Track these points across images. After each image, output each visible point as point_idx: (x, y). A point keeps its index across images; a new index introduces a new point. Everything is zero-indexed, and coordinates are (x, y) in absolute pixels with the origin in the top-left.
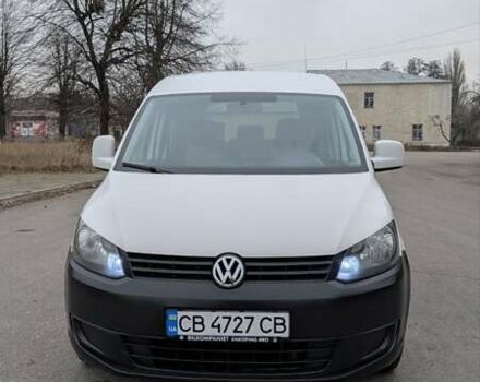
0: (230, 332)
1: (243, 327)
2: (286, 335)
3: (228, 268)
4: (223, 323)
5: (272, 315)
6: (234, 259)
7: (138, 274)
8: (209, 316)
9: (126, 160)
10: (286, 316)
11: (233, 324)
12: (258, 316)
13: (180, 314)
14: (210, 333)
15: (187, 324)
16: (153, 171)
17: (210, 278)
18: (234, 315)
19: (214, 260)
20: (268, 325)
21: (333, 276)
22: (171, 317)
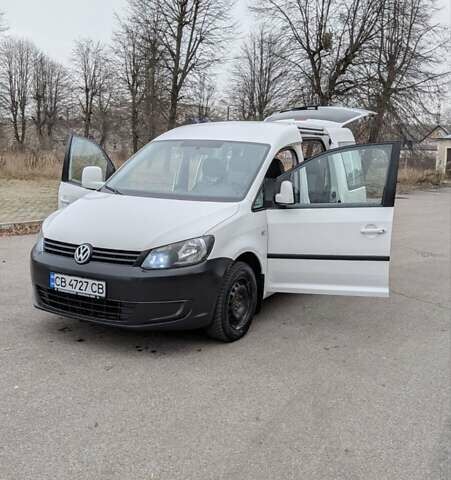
0: (77, 290)
1: (83, 288)
2: (103, 295)
3: (82, 251)
4: (74, 283)
5: (97, 283)
6: (87, 247)
7: (50, 252)
8: (68, 279)
9: (108, 185)
10: (104, 284)
11: (79, 285)
12: (91, 282)
13: (56, 275)
14: (68, 289)
15: (59, 281)
16: (117, 193)
17: (73, 256)
18: (79, 279)
19: (77, 246)
20: (95, 288)
21: (139, 264)
22: (52, 277)
